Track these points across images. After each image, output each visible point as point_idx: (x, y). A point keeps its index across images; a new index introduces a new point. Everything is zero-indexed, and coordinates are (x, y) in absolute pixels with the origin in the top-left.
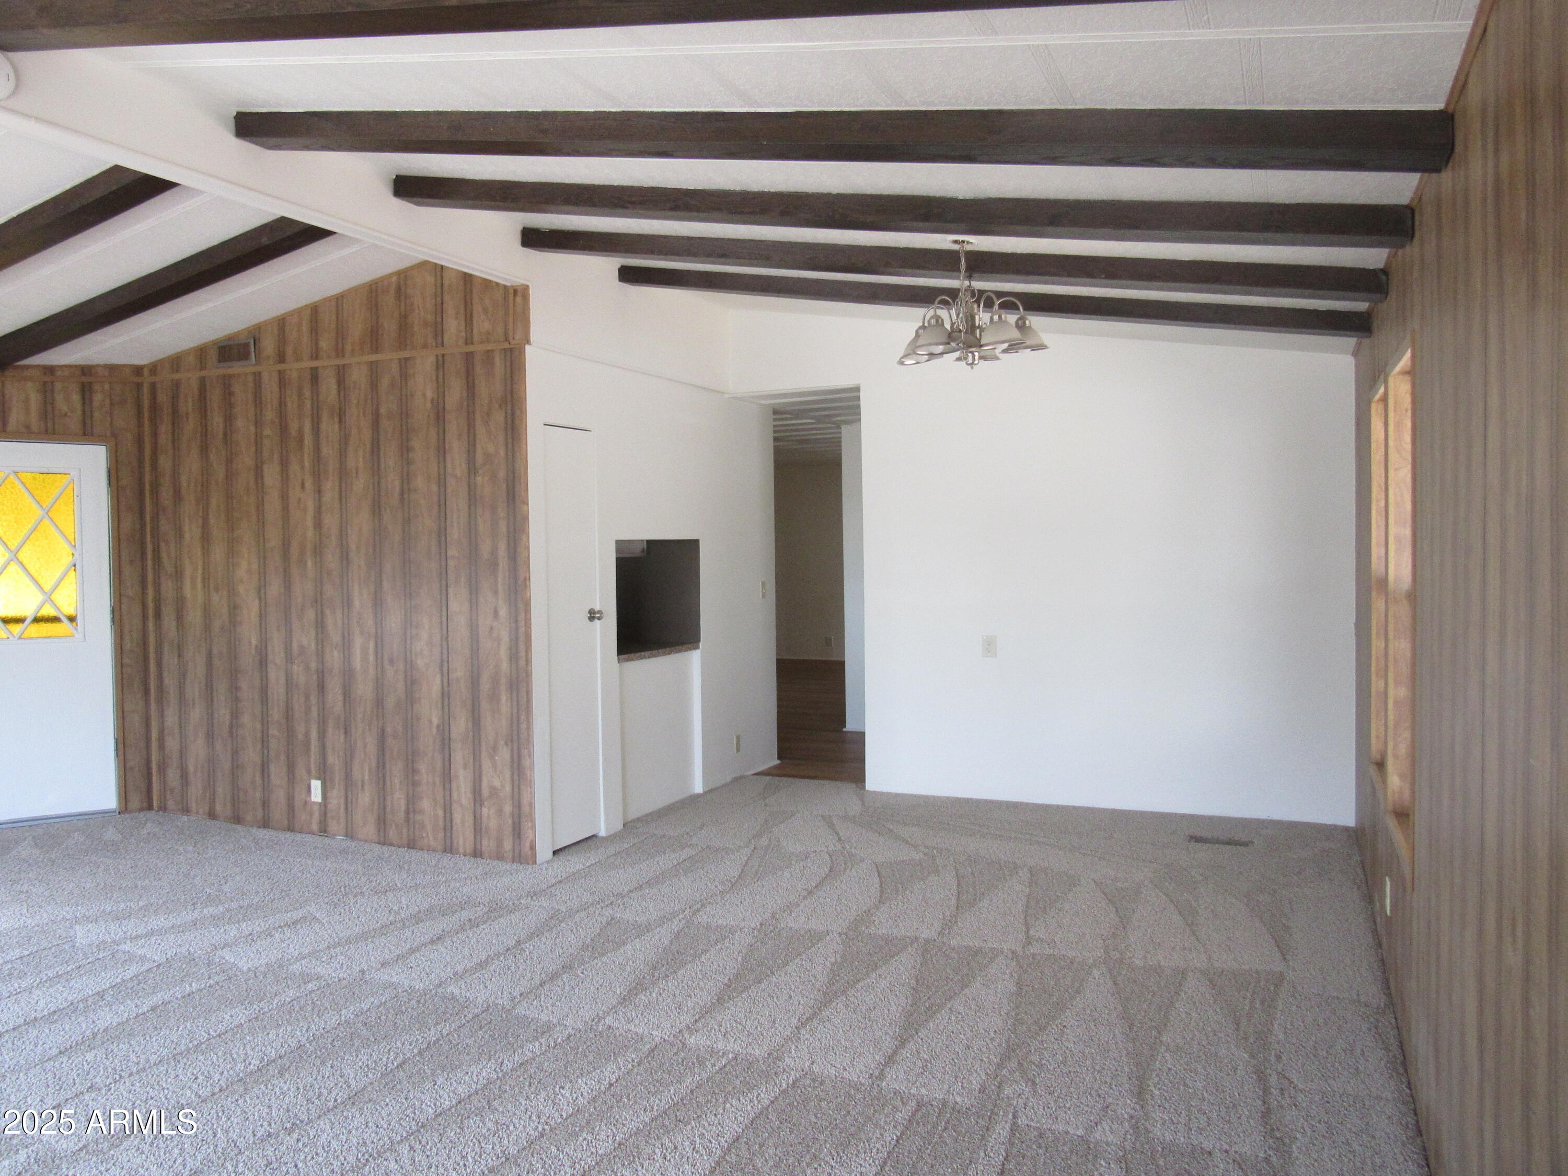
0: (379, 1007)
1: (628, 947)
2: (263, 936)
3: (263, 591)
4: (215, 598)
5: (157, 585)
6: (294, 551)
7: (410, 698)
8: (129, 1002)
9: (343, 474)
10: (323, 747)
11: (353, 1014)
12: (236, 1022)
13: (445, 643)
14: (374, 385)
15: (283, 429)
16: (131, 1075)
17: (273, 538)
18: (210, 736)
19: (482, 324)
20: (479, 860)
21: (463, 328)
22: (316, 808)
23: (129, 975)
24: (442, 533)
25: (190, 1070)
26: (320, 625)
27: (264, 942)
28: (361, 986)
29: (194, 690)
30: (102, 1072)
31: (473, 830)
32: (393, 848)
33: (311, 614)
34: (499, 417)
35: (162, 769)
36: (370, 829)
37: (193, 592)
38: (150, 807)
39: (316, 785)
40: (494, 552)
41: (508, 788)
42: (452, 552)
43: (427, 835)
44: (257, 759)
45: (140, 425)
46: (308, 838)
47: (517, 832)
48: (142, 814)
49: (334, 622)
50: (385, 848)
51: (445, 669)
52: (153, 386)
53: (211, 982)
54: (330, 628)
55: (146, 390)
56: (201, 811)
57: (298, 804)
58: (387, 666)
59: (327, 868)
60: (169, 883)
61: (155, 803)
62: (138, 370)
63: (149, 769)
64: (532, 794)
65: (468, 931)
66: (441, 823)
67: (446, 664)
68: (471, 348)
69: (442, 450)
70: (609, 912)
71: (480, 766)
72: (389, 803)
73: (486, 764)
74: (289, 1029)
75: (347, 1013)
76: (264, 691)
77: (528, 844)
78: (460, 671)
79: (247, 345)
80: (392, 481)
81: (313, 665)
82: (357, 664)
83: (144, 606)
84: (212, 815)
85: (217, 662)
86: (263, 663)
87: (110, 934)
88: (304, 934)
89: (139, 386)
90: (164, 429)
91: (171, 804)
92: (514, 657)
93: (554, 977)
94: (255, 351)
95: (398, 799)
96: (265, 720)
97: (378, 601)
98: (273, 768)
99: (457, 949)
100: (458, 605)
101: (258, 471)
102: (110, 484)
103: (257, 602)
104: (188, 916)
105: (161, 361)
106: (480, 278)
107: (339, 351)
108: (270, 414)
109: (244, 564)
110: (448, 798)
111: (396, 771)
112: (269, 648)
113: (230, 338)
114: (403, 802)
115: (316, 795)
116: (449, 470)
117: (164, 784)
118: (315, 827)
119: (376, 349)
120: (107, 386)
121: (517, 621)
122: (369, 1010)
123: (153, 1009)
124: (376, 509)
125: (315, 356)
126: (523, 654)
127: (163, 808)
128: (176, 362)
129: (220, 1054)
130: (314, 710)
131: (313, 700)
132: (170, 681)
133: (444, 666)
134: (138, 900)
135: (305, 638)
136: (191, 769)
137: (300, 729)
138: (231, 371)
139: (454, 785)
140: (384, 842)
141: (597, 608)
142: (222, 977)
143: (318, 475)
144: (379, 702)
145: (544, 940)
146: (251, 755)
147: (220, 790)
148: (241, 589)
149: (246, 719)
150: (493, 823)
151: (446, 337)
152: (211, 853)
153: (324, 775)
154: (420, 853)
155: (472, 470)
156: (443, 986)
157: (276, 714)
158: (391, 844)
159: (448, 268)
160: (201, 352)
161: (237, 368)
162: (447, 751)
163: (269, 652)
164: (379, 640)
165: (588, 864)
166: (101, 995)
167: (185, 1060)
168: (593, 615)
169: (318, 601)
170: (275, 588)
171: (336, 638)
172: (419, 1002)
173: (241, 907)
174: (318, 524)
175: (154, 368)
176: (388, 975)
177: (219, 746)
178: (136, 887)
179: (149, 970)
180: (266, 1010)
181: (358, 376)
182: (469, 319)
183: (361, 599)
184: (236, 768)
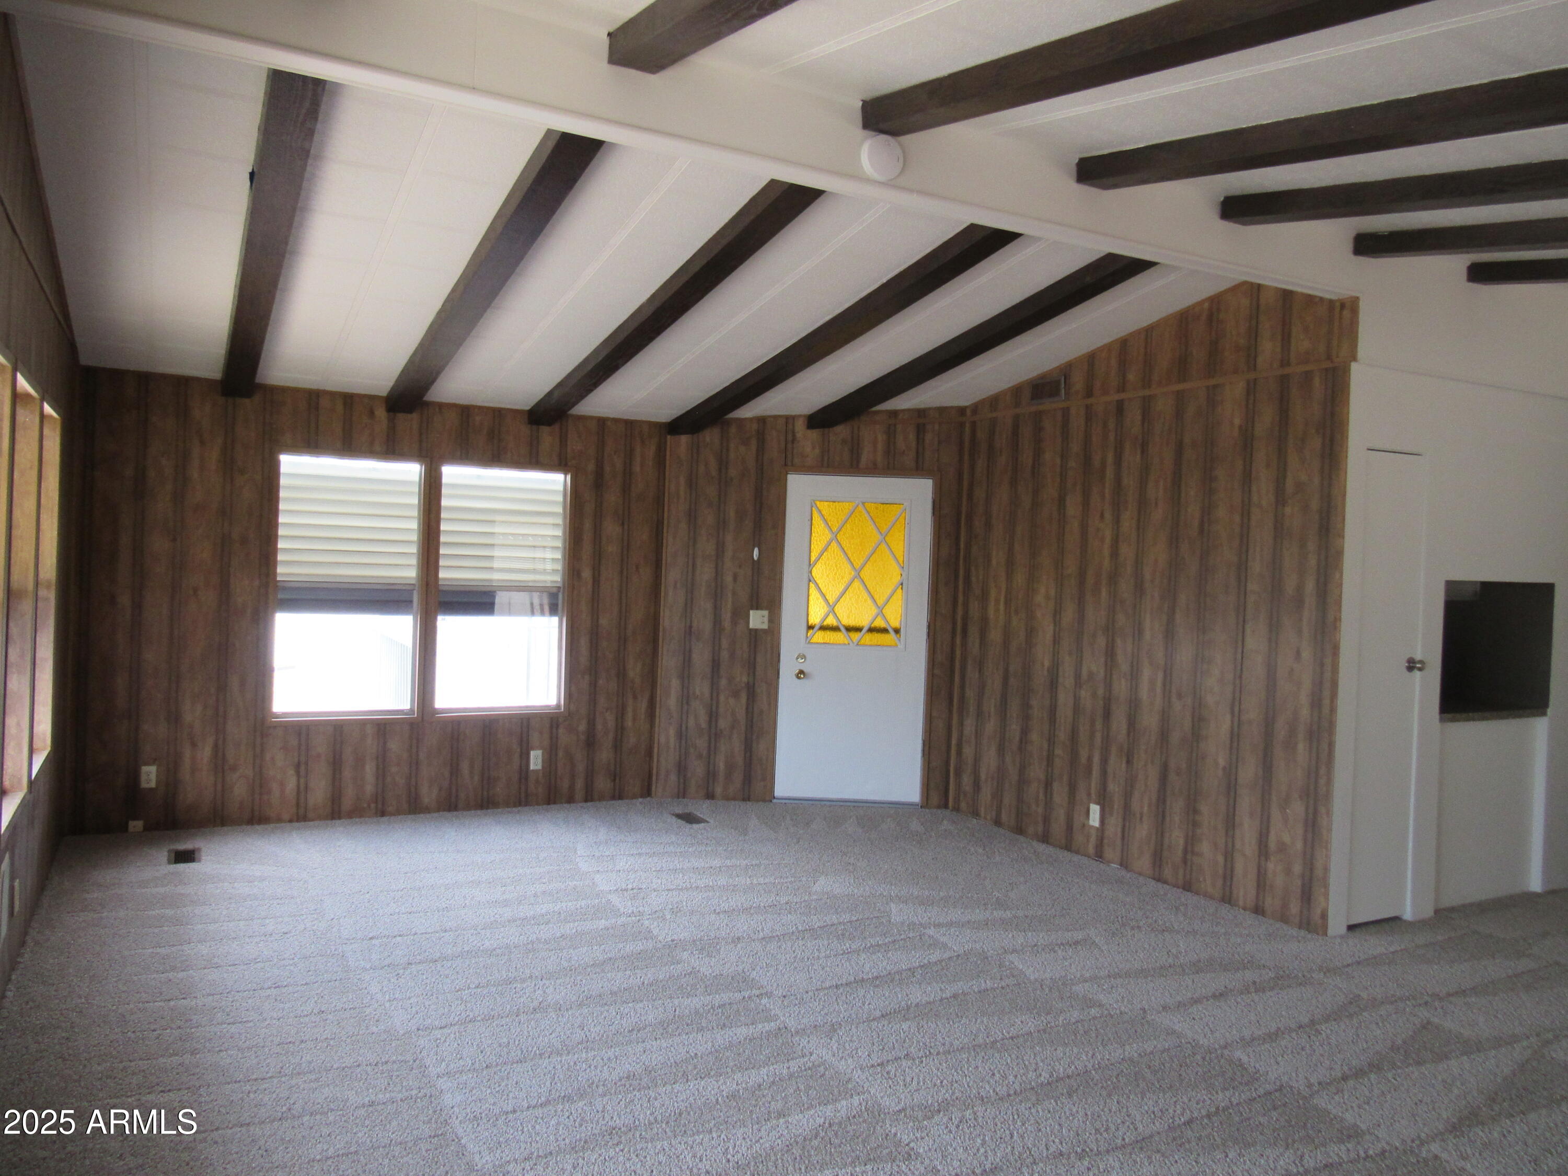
0: (1163, 1052)
1: (1453, 1062)
2: (1047, 950)
3: (1058, 616)
4: (1015, 622)
5: (966, 605)
6: (1090, 580)
7: (1196, 735)
8: (935, 984)
9: (1142, 503)
10: (1104, 773)
11: (1136, 1052)
12: (1026, 1029)
13: (1238, 682)
14: (1179, 414)
15: (1087, 460)
16: (938, 1054)
17: (1071, 566)
18: (1001, 750)
19: (1301, 343)
20: (1260, 917)
21: (1279, 350)
22: (1093, 832)
23: (934, 958)
24: (1242, 567)
25: (988, 1064)
26: (1110, 653)
27: (1048, 955)
28: (1143, 1025)
29: (991, 705)
30: (915, 1044)
31: (1255, 884)
32: (1168, 887)
33: (1101, 641)
34: (1316, 443)
35: (958, 774)
36: (1144, 862)
37: (996, 612)
38: (946, 806)
39: (1095, 810)
40: (1300, 588)
41: (1299, 845)
42: (1253, 586)
43: (1205, 880)
44: (1042, 777)
45: (961, 460)
46: (1085, 860)
47: (1307, 896)
48: (939, 811)
49: (1124, 649)
50: (1160, 885)
51: (1236, 709)
52: (974, 424)
53: (1004, 984)
54: (1120, 658)
55: (967, 429)
56: (988, 817)
57: (1077, 825)
58: (1174, 699)
59: (1104, 895)
60: (964, 880)
61: (950, 804)
62: (962, 410)
63: (948, 772)
64: (1328, 857)
65: (1253, 994)
66: (1221, 871)
67: (1237, 703)
68: (1287, 371)
69: (1248, 478)
70: (1424, 1013)
71: (1269, 818)
72: (1166, 841)
73: (1276, 814)
74: (1075, 1050)
75: (1132, 1050)
76: (1053, 711)
77: (1319, 911)
78: (1253, 711)
79: (1058, 382)
80: (1193, 510)
81: (1101, 692)
82: (1144, 693)
83: (954, 624)
84: (998, 822)
85: (1012, 681)
86: (1053, 684)
87: (917, 916)
88: (1085, 957)
89: (962, 425)
90: (981, 464)
91: (963, 805)
92: (1316, 703)
93: (1359, 1073)
94: (1065, 388)
95: (1176, 837)
96: (1051, 740)
97: (1169, 634)
98: (1056, 786)
99: (1242, 1011)
100: (1256, 642)
101: (1061, 501)
102: (934, 513)
103: (1052, 627)
104: (979, 915)
105: (982, 402)
106: (1302, 294)
107: (1146, 382)
108: (1076, 447)
109: (1042, 590)
110: (1230, 845)
111: (1176, 808)
112: (1061, 669)
113: (1042, 377)
114: (1181, 842)
115: (1094, 819)
116: (1255, 498)
117: (959, 785)
118: (1091, 850)
119: (1183, 377)
120: (937, 427)
121: (1322, 665)
122: (1152, 1053)
123: (955, 996)
124: (1174, 541)
125: (1122, 388)
126: (1326, 702)
127: (957, 809)
128: (994, 401)
129: (1013, 1056)
130: (1098, 736)
131: (1099, 725)
132: (970, 694)
133: (1235, 705)
134: (939, 891)
135: (1094, 665)
136: (983, 776)
137: (1084, 754)
138: (1041, 408)
139: (1238, 832)
140: (1159, 879)
141: (1418, 657)
142: (1011, 981)
143: (1118, 507)
144: (1164, 735)
145: (1343, 1027)
146: (1037, 771)
147: (1006, 801)
148: (1039, 614)
149: (1034, 736)
150: (1279, 881)
151: (1260, 360)
152: (998, 859)
153: (1103, 800)
154: (1196, 898)
155: (1280, 498)
156: (1230, 1048)
157: (1062, 735)
158: (1166, 882)
159: (1267, 287)
160: (1016, 391)
161: (1048, 405)
162: (1232, 794)
163: (1061, 674)
164: (1168, 672)
165: (1392, 950)
166: (912, 971)
167: (983, 1054)
168: (1412, 665)
169: (1110, 629)
170: (1069, 614)
171: (1124, 667)
172: (1204, 1059)
173: (1027, 917)
174: (1115, 554)
175: (976, 408)
176: (1171, 1020)
177: (1008, 759)
178: (937, 877)
179: (950, 958)
180: (1053, 1024)
181: (1164, 406)
182: (1286, 338)
183: (1152, 628)
184: (1023, 782)
